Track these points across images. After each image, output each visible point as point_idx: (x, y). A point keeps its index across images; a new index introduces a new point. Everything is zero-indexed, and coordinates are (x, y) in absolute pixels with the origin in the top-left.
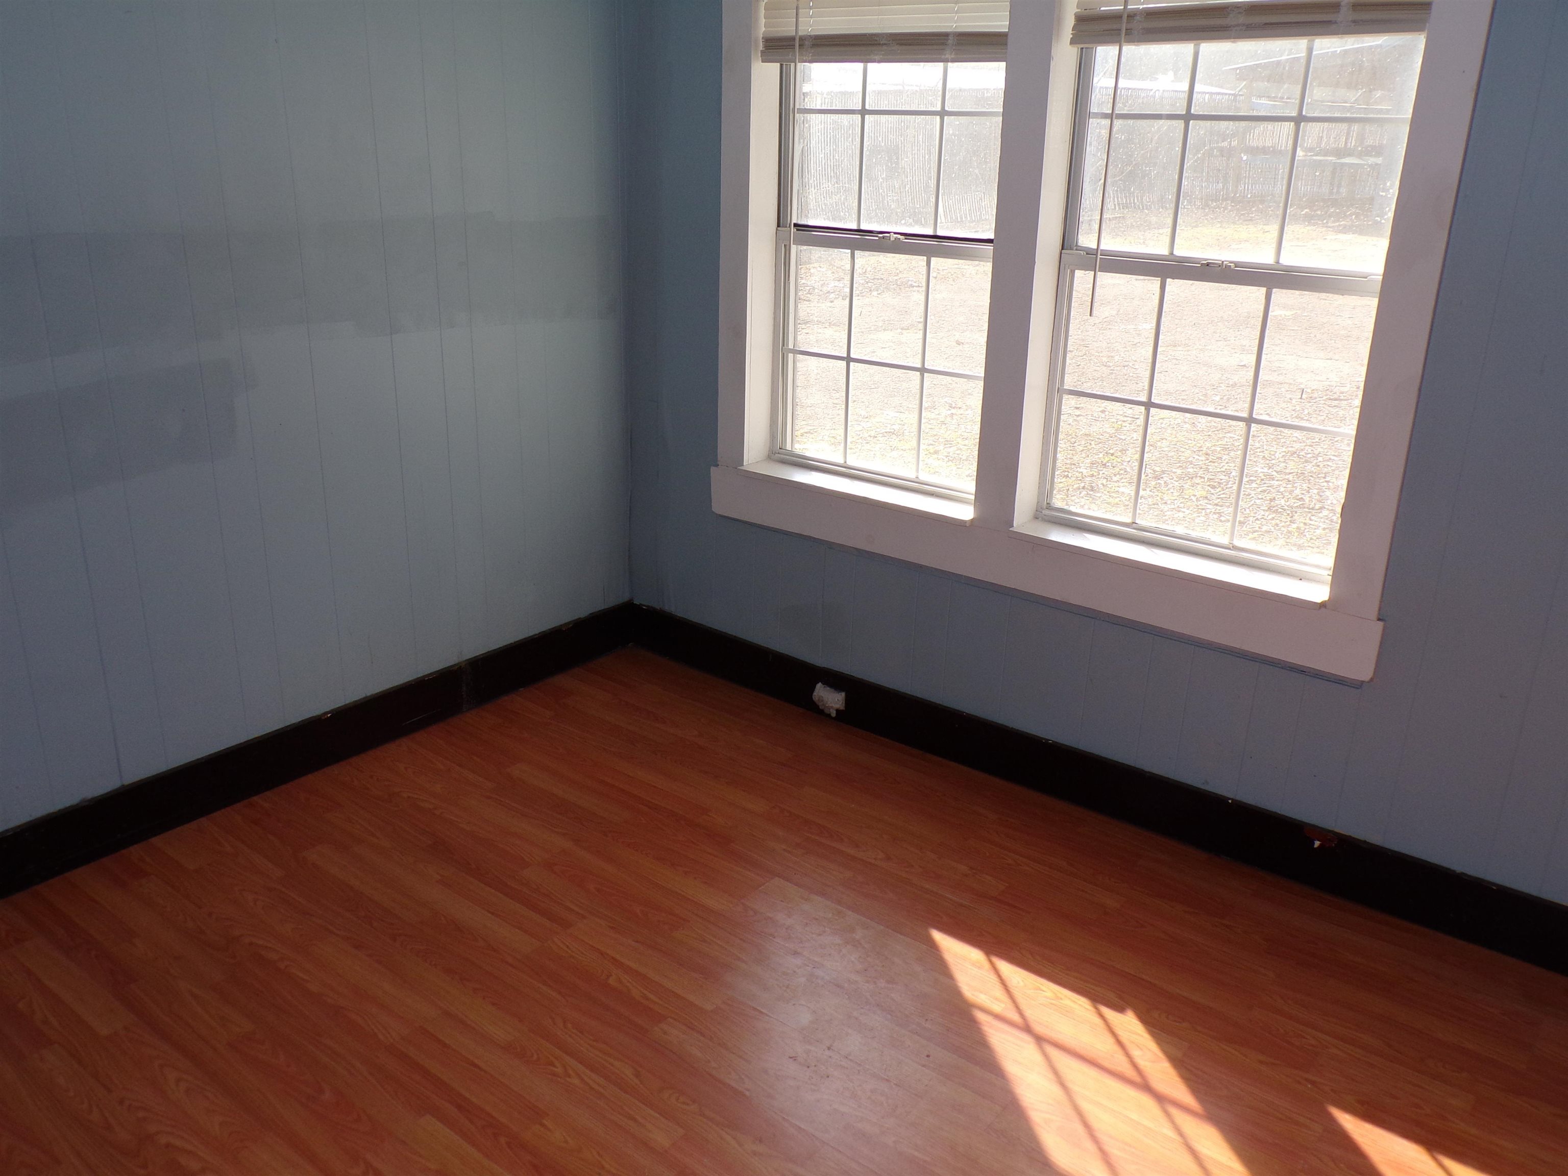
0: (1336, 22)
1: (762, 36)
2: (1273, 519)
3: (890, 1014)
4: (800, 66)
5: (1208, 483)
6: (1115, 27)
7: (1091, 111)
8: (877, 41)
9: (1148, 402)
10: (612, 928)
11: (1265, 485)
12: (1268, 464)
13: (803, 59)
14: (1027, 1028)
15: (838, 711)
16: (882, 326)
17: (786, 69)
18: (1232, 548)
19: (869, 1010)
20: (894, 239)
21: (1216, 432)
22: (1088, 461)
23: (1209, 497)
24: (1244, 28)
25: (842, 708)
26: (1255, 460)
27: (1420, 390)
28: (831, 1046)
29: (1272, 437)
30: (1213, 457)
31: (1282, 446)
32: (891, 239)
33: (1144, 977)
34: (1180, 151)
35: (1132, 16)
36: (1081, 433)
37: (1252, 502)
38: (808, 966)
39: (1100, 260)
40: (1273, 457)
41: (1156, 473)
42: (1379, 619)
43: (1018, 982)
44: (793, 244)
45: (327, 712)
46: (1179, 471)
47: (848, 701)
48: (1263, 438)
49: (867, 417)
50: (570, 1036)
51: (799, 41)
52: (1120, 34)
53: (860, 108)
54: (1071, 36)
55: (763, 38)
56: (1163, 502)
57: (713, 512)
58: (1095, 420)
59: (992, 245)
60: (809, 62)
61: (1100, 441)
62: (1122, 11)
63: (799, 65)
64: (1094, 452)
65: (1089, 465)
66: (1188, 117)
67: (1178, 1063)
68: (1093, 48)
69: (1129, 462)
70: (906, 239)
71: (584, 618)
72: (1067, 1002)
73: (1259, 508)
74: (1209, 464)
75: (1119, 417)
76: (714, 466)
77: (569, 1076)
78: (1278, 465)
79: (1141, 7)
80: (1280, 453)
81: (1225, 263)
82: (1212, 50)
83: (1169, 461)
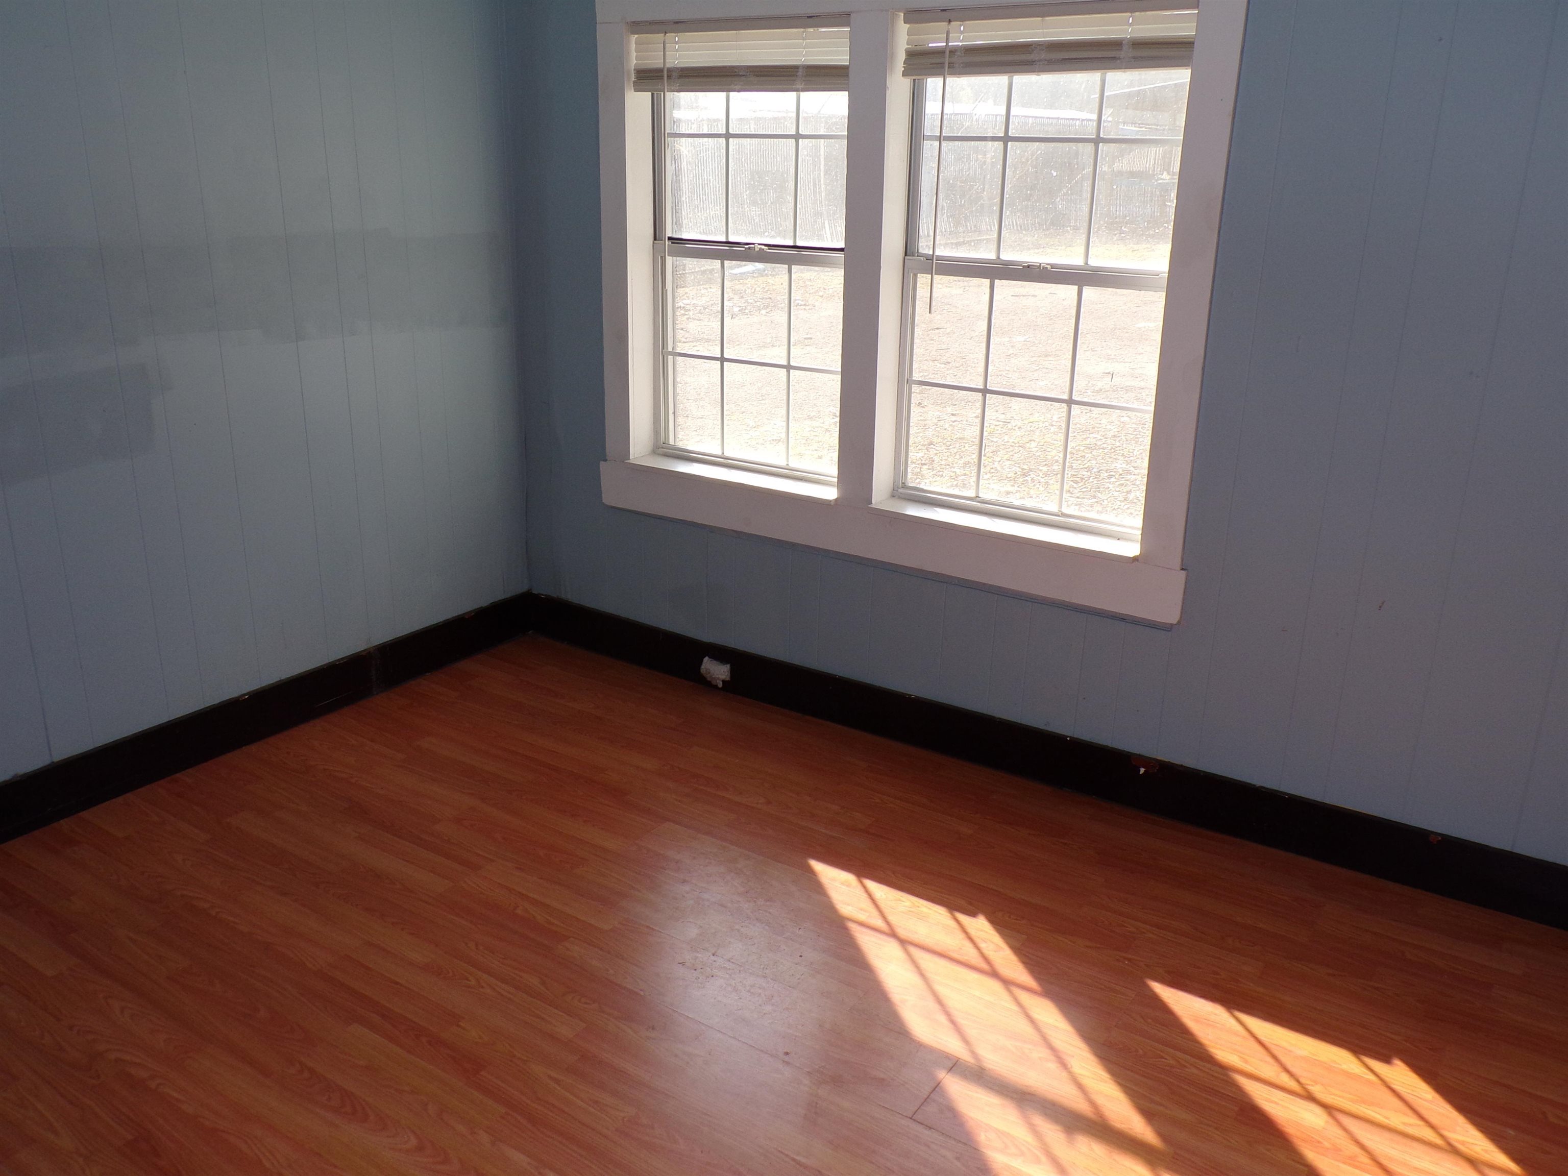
0: (1119, 59)
1: (633, 68)
2: (1128, 508)
3: (768, 926)
4: (669, 95)
5: (1072, 479)
6: (938, 61)
7: (925, 134)
8: (736, 72)
9: (984, 389)
10: (517, 868)
11: (1123, 479)
12: (1126, 461)
13: (671, 89)
14: (892, 934)
15: (724, 681)
16: (770, 343)
17: (657, 97)
18: (1061, 515)
19: (750, 923)
20: (758, 250)
21: (1081, 433)
22: (962, 462)
23: (1071, 491)
24: (1046, 62)
25: (728, 679)
26: (1115, 457)
27: (1203, 369)
28: (716, 952)
29: (1132, 436)
30: (1077, 456)
31: (1140, 445)
32: (756, 250)
33: (991, 886)
34: (1001, 168)
35: (953, 51)
36: (956, 437)
37: (1110, 495)
38: (696, 891)
39: (936, 265)
40: (1131, 454)
41: (1024, 471)
42: (1182, 569)
43: (881, 895)
44: (668, 256)
45: (245, 694)
46: (1045, 469)
47: (732, 671)
48: (1124, 438)
49: (755, 427)
50: (483, 956)
51: (667, 72)
52: (943, 67)
53: (725, 133)
54: (903, 69)
55: (634, 69)
56: (1029, 496)
57: (604, 504)
58: (969, 425)
59: (843, 253)
60: (676, 92)
61: (973, 443)
62: (945, 47)
63: (667, 94)
64: (968, 453)
65: (962, 466)
66: (1006, 139)
67: (1018, 951)
68: (924, 79)
69: (1000, 461)
70: (769, 249)
71: (485, 607)
72: (925, 910)
73: (1116, 499)
74: (1073, 462)
75: (992, 422)
76: (603, 461)
77: (482, 987)
78: (1136, 462)
79: (960, 44)
80: (1138, 451)
81: (1042, 265)
82: (1022, 80)
83: (1036, 460)
